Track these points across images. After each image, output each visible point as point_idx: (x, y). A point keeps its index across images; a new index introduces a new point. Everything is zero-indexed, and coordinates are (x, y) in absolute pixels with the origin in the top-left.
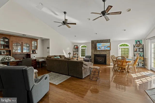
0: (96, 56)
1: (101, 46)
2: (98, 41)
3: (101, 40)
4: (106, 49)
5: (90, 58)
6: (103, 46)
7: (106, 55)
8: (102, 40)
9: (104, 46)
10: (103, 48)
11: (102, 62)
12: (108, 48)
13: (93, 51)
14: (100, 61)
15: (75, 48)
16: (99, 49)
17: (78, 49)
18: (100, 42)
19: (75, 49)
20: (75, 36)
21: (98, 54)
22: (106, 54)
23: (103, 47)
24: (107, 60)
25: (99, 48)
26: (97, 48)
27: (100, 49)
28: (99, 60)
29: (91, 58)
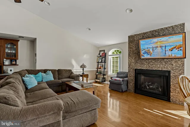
0: (138, 73)
1: (153, 48)
2: (144, 34)
3: (153, 31)
4: (169, 54)
5: (126, 79)
6: (157, 47)
7: (169, 72)
8: (155, 31)
9: (161, 47)
10: (158, 54)
11: (157, 92)
12: (175, 51)
13: (133, 61)
14: (150, 89)
15: (100, 56)
16: (146, 56)
17: (105, 58)
18: (149, 37)
19: (101, 58)
20: (90, 29)
21: (145, 68)
22: (169, 69)
23: (159, 49)
24: (171, 90)
25: (148, 53)
26: (142, 52)
27: (149, 57)
28: (148, 86)
29: (127, 77)
